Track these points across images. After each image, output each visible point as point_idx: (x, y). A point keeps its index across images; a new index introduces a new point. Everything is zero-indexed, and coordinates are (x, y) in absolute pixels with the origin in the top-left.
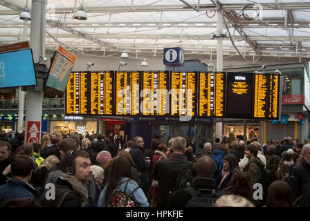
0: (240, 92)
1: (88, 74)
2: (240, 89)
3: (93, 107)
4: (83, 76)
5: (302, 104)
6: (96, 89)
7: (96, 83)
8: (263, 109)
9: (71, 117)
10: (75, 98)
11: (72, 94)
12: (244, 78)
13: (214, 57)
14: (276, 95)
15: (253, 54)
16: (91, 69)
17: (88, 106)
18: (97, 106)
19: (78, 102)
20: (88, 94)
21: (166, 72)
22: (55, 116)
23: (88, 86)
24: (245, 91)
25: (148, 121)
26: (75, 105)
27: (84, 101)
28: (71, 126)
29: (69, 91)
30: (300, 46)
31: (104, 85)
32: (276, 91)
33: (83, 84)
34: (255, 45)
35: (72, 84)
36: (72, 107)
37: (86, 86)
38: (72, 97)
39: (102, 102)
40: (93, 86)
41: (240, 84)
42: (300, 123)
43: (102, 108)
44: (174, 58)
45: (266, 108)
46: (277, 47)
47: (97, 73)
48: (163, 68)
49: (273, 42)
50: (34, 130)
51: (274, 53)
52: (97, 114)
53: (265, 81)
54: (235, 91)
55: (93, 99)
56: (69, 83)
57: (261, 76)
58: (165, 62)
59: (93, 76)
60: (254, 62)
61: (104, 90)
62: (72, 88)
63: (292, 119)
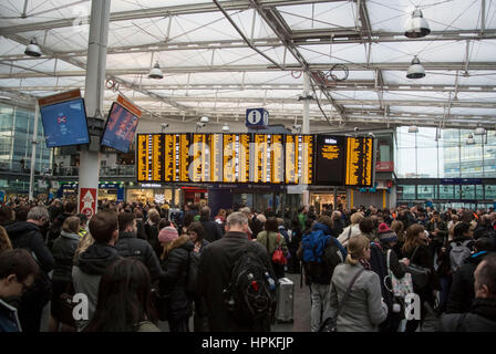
0: (330, 157)
1: (162, 137)
2: (330, 153)
3: (167, 173)
4: (156, 138)
5: (391, 171)
6: (171, 153)
7: (171, 146)
8: (356, 174)
9: (149, 185)
10: (148, 163)
11: (144, 159)
12: (335, 142)
13: (300, 122)
14: (369, 159)
15: (339, 119)
16: (165, 131)
17: (162, 172)
18: (172, 171)
19: (151, 167)
20: (162, 159)
21: (249, 134)
22: (131, 184)
23: (162, 150)
24: (336, 155)
25: (228, 189)
26: (147, 171)
27: (157, 167)
28: (149, 194)
29: (141, 155)
30: (389, 112)
31: (180, 149)
32: (369, 155)
33: (157, 147)
34: (342, 110)
35: (145, 148)
36: (144, 173)
37: (160, 150)
38: (144, 162)
39: (177, 167)
40: (168, 150)
41: (330, 147)
42: (388, 192)
43: (177, 174)
44: (258, 120)
45: (359, 173)
46: (365, 112)
47: (172, 135)
48: (246, 130)
49: (360, 106)
50: (88, 200)
51: (361, 118)
52: (172, 181)
53: (358, 144)
54: (325, 155)
55: (167, 164)
56: (141, 146)
57: (354, 140)
58: (248, 124)
59: (168, 138)
60: (341, 127)
61: (180, 154)
62: (144, 152)
63: (381, 186)
